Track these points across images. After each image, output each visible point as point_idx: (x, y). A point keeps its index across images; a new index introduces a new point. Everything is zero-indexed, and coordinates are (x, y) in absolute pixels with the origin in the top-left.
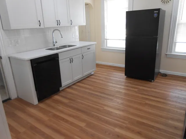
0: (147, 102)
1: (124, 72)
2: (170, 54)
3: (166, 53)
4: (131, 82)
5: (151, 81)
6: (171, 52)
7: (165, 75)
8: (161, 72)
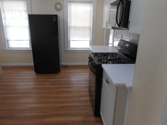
0: (61, 90)
1: (34, 70)
2: (67, 49)
3: (64, 50)
4: (42, 77)
5: (58, 73)
6: (68, 48)
7: (66, 67)
8: (63, 65)
